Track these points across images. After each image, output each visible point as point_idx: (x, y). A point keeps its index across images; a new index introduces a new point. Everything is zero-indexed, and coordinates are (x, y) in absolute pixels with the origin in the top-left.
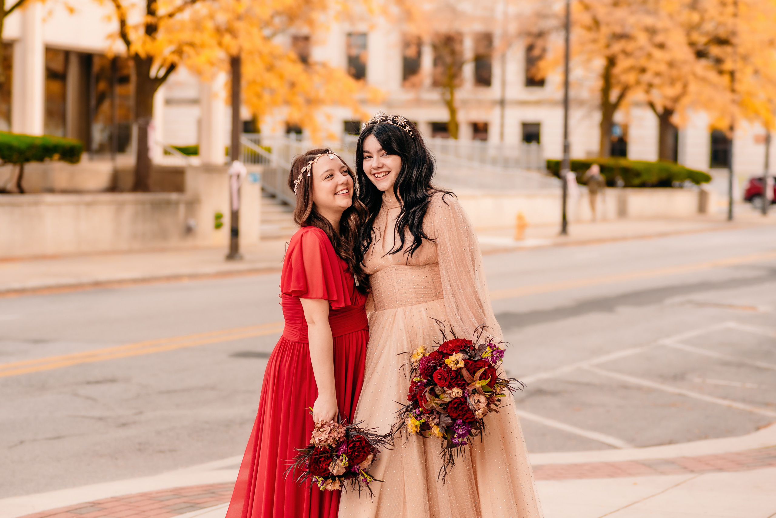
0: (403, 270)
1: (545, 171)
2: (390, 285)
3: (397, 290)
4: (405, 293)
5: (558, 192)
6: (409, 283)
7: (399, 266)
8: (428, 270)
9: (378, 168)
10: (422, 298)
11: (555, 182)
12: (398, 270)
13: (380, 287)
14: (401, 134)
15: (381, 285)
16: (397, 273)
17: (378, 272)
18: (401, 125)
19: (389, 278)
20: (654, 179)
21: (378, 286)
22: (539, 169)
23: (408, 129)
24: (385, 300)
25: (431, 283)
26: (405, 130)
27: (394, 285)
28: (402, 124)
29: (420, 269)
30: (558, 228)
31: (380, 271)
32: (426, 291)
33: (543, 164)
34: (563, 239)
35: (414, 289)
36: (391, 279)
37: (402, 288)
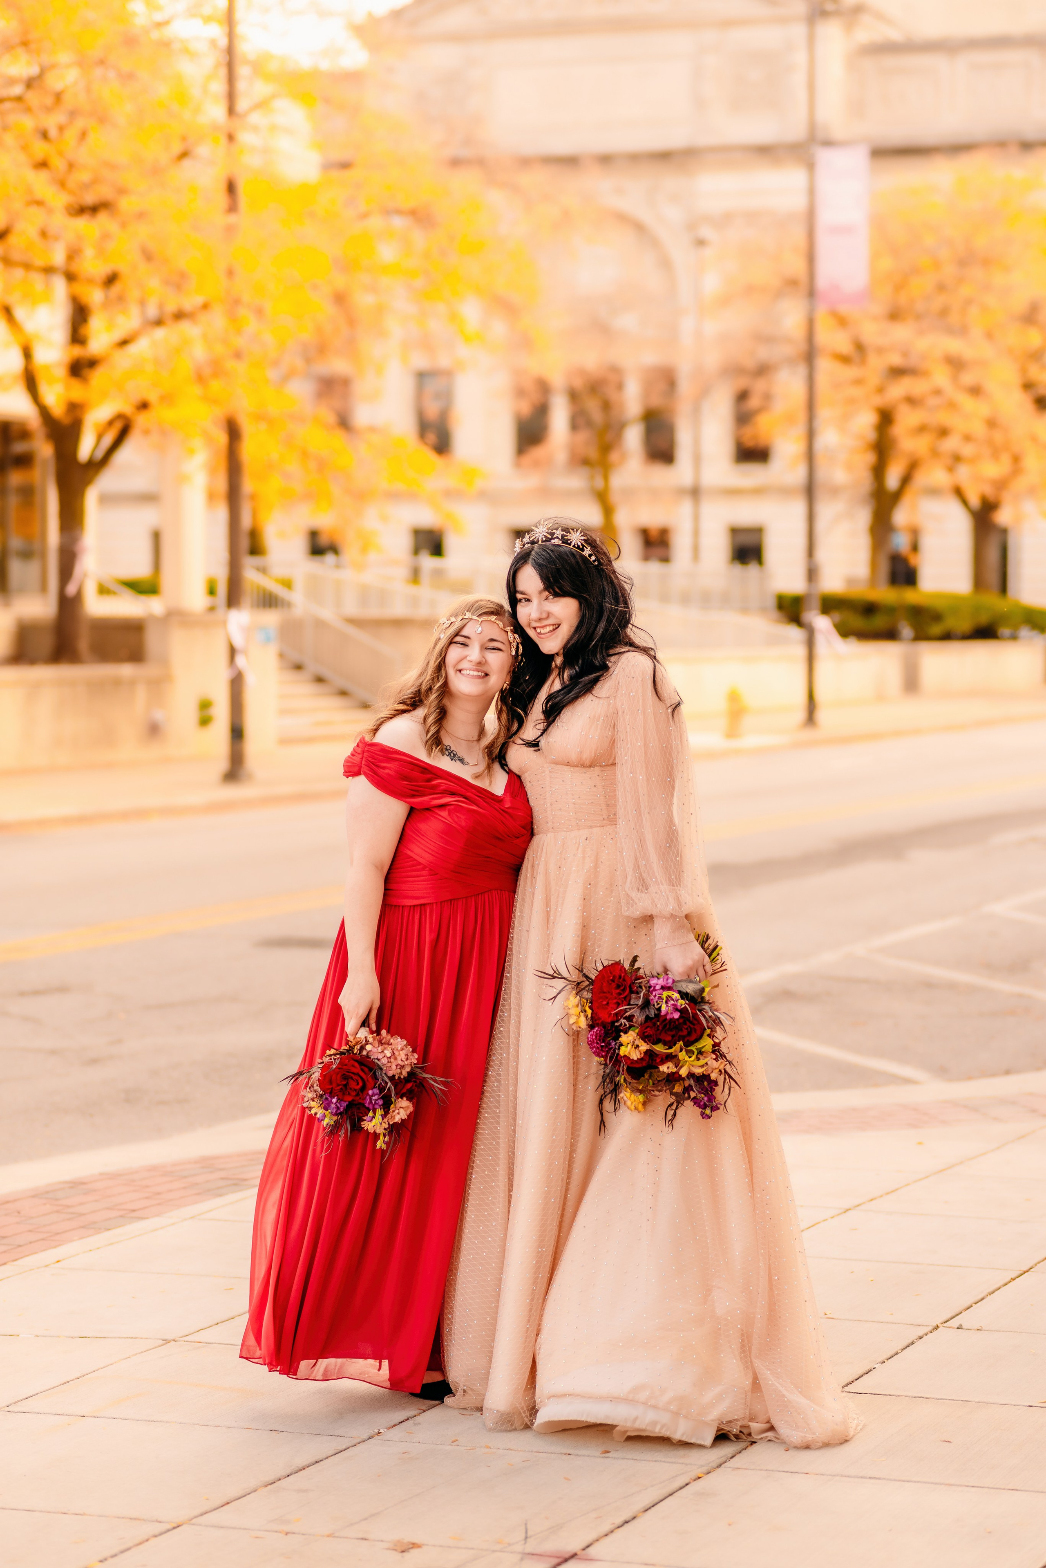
0: (560, 772)
1: (775, 614)
2: (541, 795)
3: (549, 804)
4: (560, 809)
5: (801, 651)
6: (568, 794)
7: (555, 765)
8: (598, 775)
9: (540, 619)
11: (795, 633)
12: (554, 772)
14: (577, 562)
16: (551, 777)
17: (526, 772)
18: (576, 546)
19: (540, 784)
20: (965, 625)
22: (763, 610)
23: (587, 552)
25: (601, 797)
26: (584, 553)
27: (545, 796)
28: (577, 544)
29: (585, 773)
30: (801, 715)
32: (593, 810)
33: (772, 603)
34: (809, 734)
35: (574, 804)
36: (543, 786)
37: (557, 801)
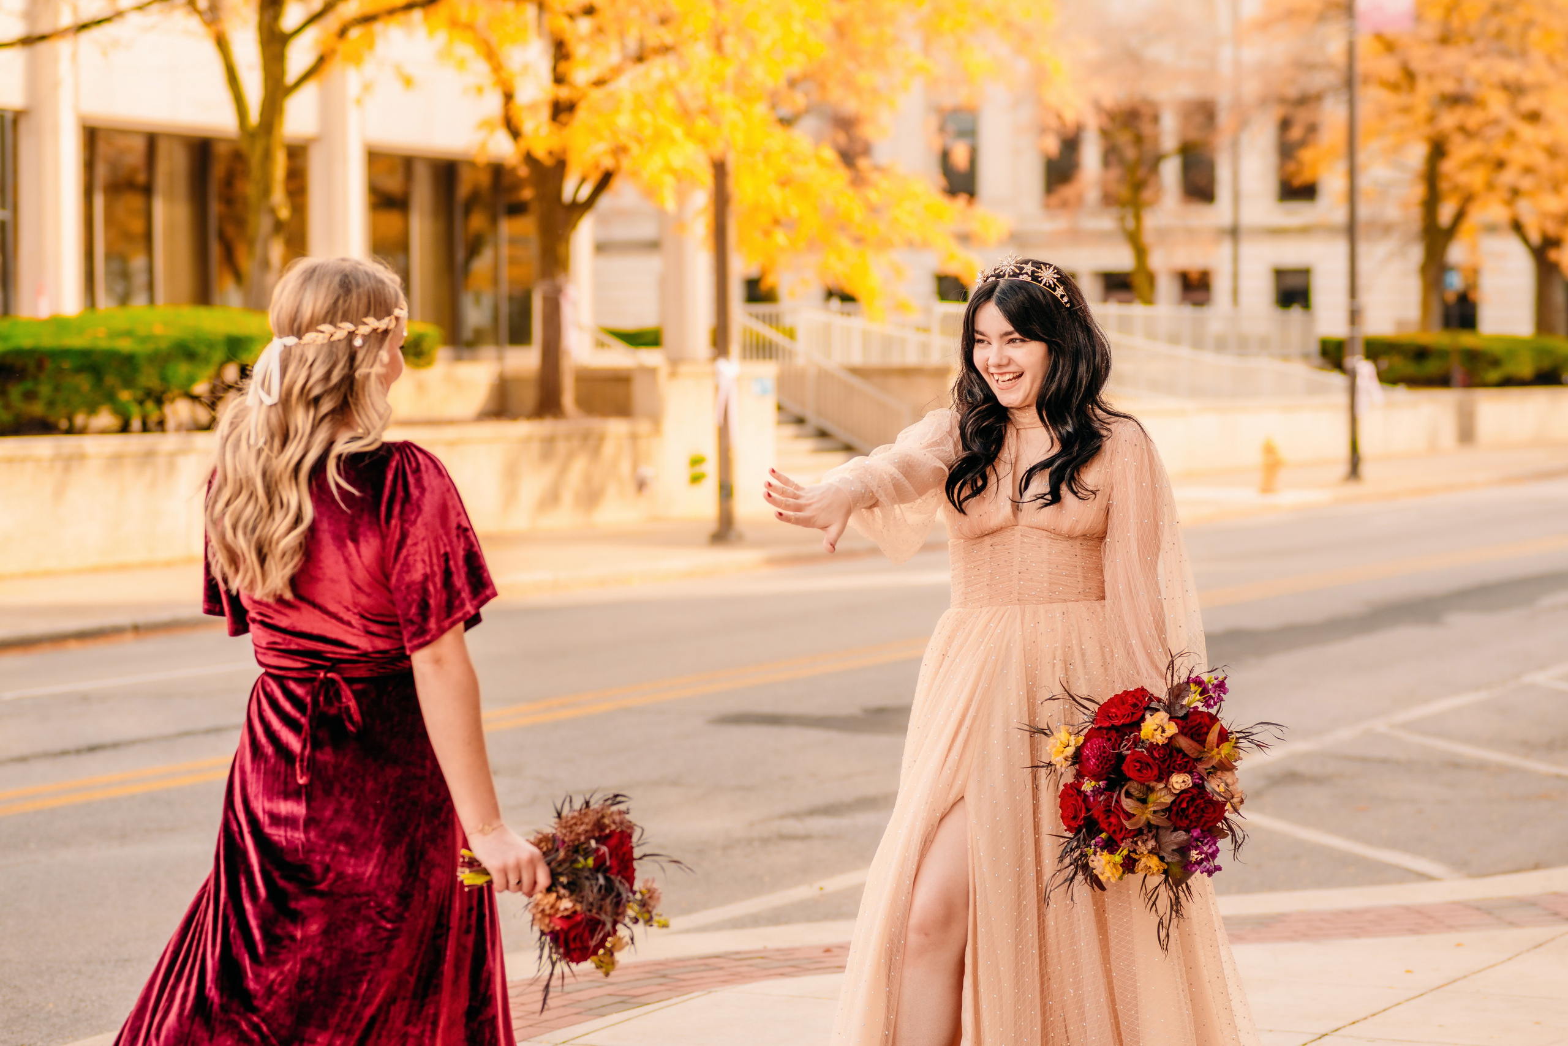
6: (1042, 563)
9: (1000, 366)
25: (1080, 569)
26: (1055, 293)
28: (1049, 282)
31: (992, 535)
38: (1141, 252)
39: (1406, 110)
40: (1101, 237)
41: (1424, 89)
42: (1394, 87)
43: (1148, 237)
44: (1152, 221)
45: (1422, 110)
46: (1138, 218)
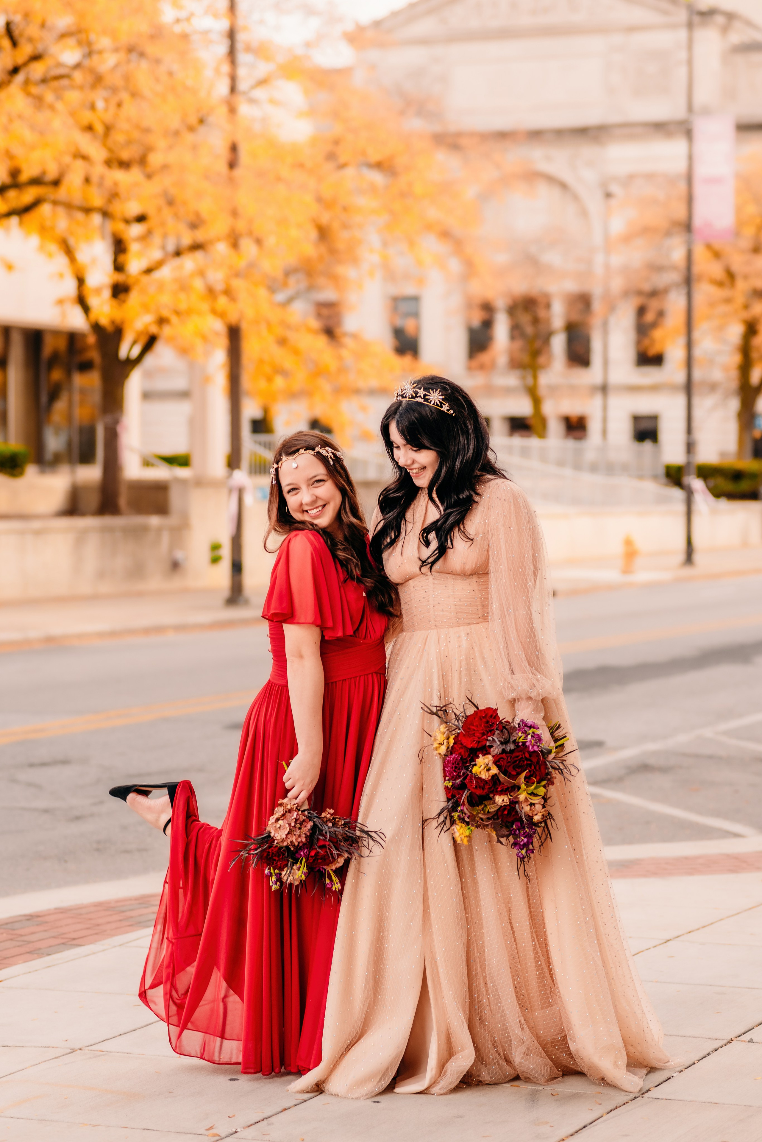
0: (442, 580)
2: (424, 598)
3: (432, 606)
4: (442, 610)
6: (449, 597)
8: (475, 583)
10: (464, 618)
13: (411, 600)
15: (412, 598)
17: (410, 580)
18: (435, 404)
19: (423, 589)
21: (409, 599)
23: (446, 407)
24: (415, 618)
26: (443, 409)
27: (429, 599)
28: (436, 402)
31: (413, 579)
32: (470, 610)
34: (687, 571)
35: (455, 606)
36: (426, 591)
37: (439, 603)
38: (537, 401)
39: (728, 301)
40: (508, 391)
41: (742, 286)
42: (720, 284)
43: (542, 391)
44: (545, 379)
45: (740, 299)
46: (535, 377)
